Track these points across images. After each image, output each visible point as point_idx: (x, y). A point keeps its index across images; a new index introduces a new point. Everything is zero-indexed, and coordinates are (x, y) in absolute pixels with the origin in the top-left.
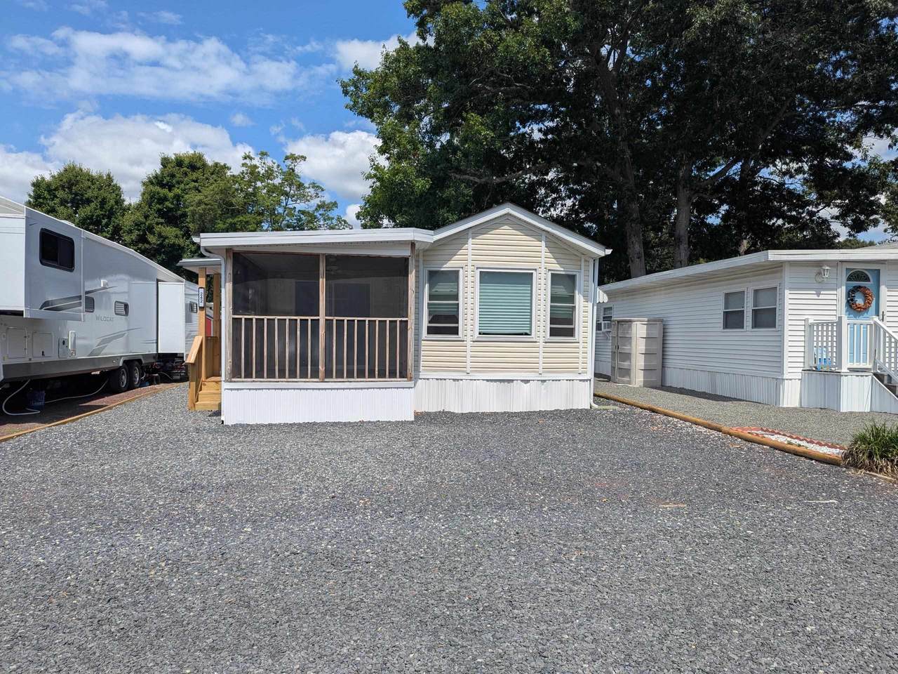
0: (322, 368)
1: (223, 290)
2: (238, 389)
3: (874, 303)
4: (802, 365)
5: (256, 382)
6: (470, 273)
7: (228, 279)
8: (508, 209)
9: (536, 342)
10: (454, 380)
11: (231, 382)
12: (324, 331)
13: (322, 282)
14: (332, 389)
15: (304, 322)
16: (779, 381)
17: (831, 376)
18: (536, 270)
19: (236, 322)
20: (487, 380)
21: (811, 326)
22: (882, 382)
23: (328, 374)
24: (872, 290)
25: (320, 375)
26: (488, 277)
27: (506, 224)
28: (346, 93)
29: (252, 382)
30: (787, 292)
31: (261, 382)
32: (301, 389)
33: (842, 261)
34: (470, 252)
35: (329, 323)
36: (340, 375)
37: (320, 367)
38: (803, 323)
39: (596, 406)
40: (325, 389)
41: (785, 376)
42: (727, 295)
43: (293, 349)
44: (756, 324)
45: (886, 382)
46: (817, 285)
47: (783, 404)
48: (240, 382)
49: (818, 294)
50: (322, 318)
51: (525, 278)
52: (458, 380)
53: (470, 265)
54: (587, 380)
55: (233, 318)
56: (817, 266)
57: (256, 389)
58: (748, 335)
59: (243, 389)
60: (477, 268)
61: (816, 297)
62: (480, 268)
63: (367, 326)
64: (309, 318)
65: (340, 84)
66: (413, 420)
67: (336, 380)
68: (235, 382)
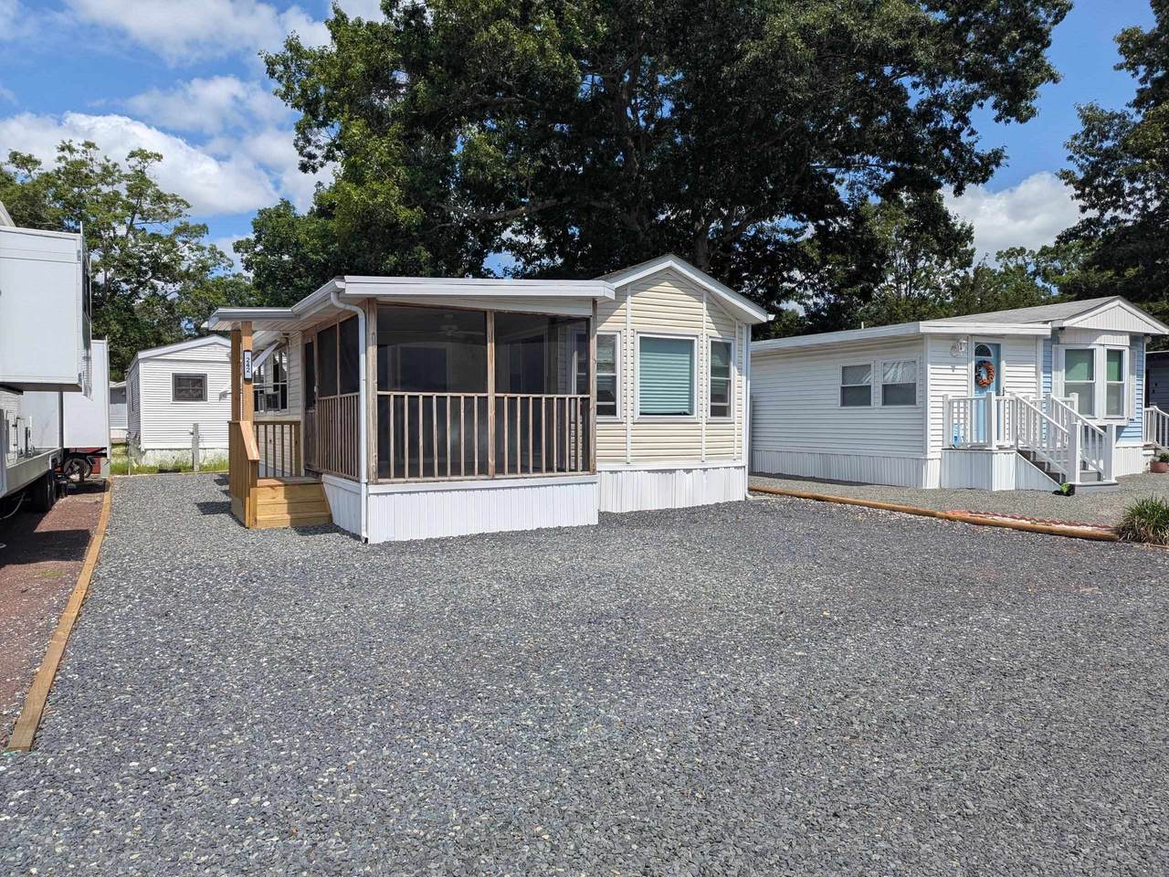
0: (491, 462)
1: (362, 357)
2: (386, 494)
3: (994, 379)
4: (940, 443)
5: (410, 482)
6: (630, 339)
7: (371, 341)
8: (670, 262)
9: (698, 423)
10: (611, 472)
11: (377, 484)
12: (494, 412)
13: (491, 347)
14: (503, 488)
15: (469, 400)
16: (921, 462)
17: (979, 455)
18: (697, 336)
19: (383, 401)
20: (649, 471)
21: (951, 403)
22: (1028, 459)
23: (499, 469)
24: (993, 367)
25: (490, 469)
26: (650, 344)
27: (668, 281)
28: (272, 73)
29: (404, 482)
30: (929, 366)
31: (416, 482)
32: (466, 490)
33: (972, 335)
34: (629, 312)
35: (499, 401)
36: (513, 469)
37: (490, 460)
38: (941, 399)
39: (750, 497)
40: (496, 489)
41: (929, 457)
42: (844, 369)
43: (456, 437)
44: (886, 401)
45: (1032, 459)
46: (952, 360)
47: (926, 485)
48: (389, 483)
49: (953, 369)
50: (491, 395)
51: (685, 346)
52: (616, 472)
53: (629, 329)
54: (741, 467)
55: (379, 396)
56: (953, 339)
57: (410, 492)
58: (877, 413)
59: (393, 493)
60: (638, 332)
61: (951, 372)
62: (640, 333)
63: (544, 405)
64: (475, 395)
65: (263, 59)
66: (596, 523)
67: (508, 476)
68: (381, 483)
